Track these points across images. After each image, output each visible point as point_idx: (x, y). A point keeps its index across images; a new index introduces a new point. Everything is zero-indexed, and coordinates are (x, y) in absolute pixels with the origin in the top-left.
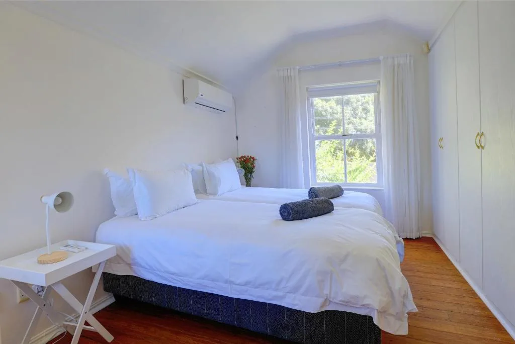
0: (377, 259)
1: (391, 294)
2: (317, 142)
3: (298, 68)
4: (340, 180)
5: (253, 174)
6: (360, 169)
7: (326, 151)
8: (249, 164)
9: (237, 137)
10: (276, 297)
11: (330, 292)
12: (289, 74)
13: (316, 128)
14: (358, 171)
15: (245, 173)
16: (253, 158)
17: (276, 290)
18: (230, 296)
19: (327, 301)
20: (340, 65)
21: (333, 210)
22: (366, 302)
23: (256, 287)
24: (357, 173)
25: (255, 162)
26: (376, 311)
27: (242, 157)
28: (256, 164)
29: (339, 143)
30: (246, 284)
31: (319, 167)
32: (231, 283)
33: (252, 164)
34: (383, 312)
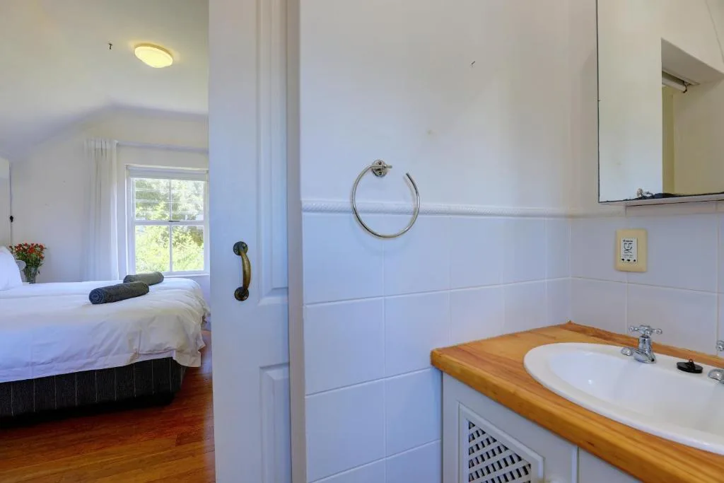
0: (178, 317)
1: (187, 338)
2: (138, 228)
3: (116, 142)
4: (165, 269)
5: (39, 268)
6: (190, 257)
7: (149, 238)
8: (34, 255)
9: (12, 218)
10: (85, 365)
11: (139, 347)
12: (104, 147)
13: (137, 211)
14: (188, 260)
15: (26, 267)
16: (42, 247)
17: (88, 358)
18: (30, 378)
19: (137, 354)
20: (168, 149)
21: (148, 291)
22: (168, 346)
23: (65, 361)
24: (186, 263)
25: (45, 251)
26: (175, 351)
27: (20, 245)
28: (45, 254)
29: (167, 229)
30: (53, 360)
31: (139, 255)
32: (33, 364)
33: (39, 254)
34: (180, 351)
